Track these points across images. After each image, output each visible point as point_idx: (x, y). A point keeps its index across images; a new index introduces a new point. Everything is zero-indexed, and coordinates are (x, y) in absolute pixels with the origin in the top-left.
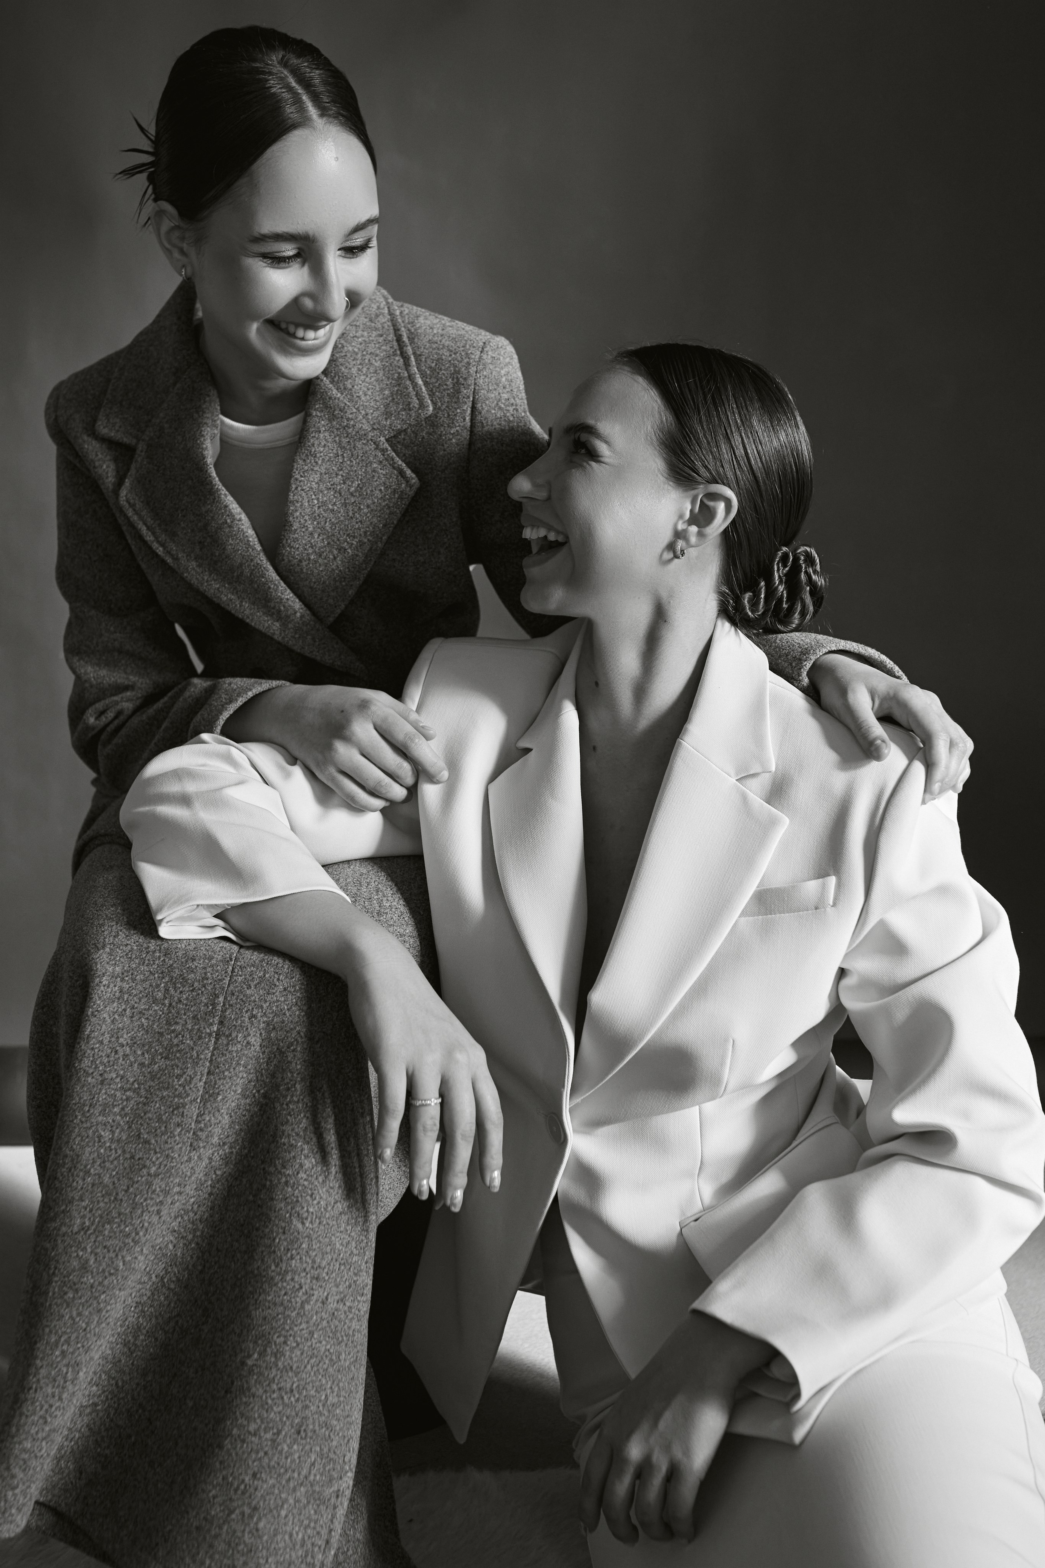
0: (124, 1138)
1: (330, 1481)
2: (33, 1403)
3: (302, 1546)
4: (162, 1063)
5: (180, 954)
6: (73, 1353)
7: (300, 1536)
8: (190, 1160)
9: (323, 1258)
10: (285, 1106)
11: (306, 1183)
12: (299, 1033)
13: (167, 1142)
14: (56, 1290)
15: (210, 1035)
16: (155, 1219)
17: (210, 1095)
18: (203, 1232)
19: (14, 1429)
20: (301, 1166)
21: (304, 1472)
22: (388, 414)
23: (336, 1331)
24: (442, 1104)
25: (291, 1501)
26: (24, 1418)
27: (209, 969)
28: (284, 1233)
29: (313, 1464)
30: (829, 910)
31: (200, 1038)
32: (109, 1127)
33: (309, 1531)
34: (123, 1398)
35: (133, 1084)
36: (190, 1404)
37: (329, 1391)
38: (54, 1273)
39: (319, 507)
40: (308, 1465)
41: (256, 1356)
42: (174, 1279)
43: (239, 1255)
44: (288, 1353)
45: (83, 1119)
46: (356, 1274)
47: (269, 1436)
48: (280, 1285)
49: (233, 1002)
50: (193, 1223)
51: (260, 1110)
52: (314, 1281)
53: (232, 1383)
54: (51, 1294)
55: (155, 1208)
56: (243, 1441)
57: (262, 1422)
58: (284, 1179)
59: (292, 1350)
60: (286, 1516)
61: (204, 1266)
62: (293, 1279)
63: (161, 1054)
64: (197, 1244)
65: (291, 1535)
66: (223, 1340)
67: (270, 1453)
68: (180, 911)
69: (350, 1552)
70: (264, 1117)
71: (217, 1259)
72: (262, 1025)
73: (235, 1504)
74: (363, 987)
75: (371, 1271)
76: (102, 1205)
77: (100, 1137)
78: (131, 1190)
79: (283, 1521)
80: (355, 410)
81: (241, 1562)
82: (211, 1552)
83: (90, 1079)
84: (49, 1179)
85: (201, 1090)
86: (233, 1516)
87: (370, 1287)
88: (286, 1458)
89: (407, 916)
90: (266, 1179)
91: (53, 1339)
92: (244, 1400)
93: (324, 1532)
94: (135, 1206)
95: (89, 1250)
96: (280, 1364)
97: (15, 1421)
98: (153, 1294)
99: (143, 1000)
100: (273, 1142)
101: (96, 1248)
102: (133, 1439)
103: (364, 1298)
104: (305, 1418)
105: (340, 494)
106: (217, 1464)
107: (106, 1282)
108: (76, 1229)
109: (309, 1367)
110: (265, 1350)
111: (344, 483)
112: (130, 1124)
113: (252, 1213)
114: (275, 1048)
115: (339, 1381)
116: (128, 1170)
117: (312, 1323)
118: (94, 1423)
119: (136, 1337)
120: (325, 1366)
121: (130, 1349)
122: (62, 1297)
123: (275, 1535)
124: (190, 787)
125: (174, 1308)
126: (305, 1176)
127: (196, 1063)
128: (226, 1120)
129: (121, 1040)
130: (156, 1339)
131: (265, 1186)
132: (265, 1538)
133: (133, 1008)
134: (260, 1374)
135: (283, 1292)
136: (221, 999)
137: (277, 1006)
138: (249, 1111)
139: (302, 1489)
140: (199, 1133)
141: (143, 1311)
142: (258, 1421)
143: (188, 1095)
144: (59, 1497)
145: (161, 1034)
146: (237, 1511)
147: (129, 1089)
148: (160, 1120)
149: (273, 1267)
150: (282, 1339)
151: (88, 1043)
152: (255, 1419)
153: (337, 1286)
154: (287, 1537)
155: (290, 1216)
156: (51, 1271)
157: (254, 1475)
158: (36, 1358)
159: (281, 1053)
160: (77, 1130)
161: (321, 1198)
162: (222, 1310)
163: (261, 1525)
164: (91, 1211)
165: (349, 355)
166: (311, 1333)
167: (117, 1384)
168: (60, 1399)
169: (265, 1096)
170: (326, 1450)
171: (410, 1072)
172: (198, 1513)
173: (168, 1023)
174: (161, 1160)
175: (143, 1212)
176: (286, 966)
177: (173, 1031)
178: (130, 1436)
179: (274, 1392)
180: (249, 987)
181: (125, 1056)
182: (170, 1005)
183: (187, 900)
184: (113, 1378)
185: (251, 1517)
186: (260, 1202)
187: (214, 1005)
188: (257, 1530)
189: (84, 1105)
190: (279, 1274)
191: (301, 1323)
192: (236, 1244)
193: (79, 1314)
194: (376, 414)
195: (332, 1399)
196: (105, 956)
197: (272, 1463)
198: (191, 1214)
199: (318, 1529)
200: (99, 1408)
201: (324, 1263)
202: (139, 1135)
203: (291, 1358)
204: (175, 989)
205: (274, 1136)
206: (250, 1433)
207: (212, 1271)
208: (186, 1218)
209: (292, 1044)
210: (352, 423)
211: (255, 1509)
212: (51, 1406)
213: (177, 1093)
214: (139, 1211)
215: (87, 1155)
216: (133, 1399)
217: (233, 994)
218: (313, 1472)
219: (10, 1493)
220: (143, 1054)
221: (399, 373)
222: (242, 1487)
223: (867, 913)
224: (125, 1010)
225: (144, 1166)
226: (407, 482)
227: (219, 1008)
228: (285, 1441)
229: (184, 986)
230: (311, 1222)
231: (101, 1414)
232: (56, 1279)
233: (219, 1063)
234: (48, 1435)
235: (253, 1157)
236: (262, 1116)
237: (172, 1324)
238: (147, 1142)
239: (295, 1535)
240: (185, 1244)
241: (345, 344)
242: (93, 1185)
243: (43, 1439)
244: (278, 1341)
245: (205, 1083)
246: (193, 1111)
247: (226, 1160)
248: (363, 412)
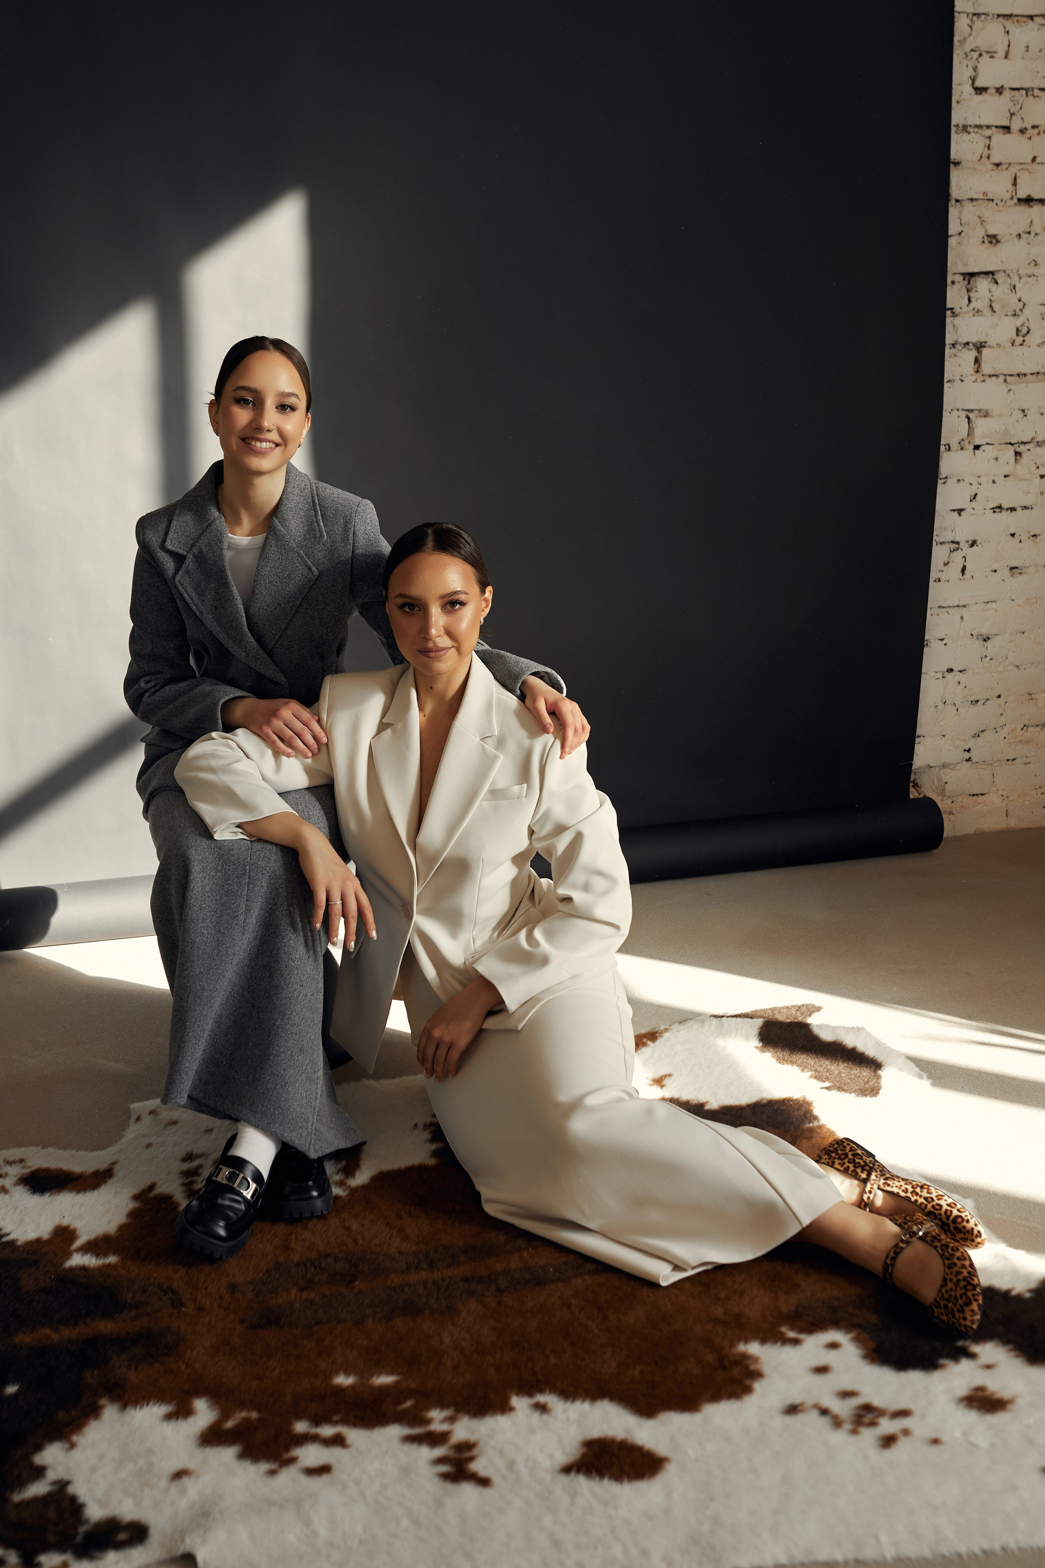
0: (213, 932)
1: (315, 1072)
2: (188, 1047)
3: (306, 1098)
4: (225, 898)
5: (226, 848)
6: (202, 1025)
7: (305, 1095)
8: (242, 940)
9: (303, 977)
10: (280, 912)
11: (293, 945)
12: (283, 879)
13: (232, 933)
14: (192, 999)
15: (245, 884)
16: (230, 966)
17: (248, 910)
18: (247, 971)
19: (181, 1059)
20: (291, 938)
21: (304, 1068)
22: (305, 539)
23: (312, 1008)
24: (342, 903)
25: (300, 1080)
26: (184, 1054)
27: (240, 854)
28: (286, 967)
29: (307, 1065)
30: (524, 799)
31: (241, 885)
32: (206, 928)
33: (308, 1093)
34: (217, 1046)
35: (214, 909)
36: (251, 1044)
37: (311, 1034)
38: (190, 993)
39: (269, 584)
40: (305, 1065)
41: (279, 1020)
42: (236, 993)
43: (266, 979)
44: (293, 1018)
45: (195, 926)
46: (317, 983)
47: (289, 1053)
48: (287, 989)
49: (253, 868)
50: (242, 967)
51: (269, 915)
52: (301, 987)
53: (271, 1032)
54: (190, 1001)
55: (230, 961)
56: (278, 1056)
57: (286, 1048)
58: (283, 944)
59: (295, 1016)
60: (299, 1086)
61: (249, 986)
62: (292, 987)
63: (224, 894)
64: (245, 976)
65: (301, 1094)
66: (263, 1015)
67: (290, 1060)
68: (223, 826)
69: (321, 1107)
70: (271, 918)
71: (255, 982)
72: (267, 877)
73: (278, 1082)
74: (306, 852)
75: (323, 982)
76: (207, 962)
77: (203, 933)
78: (219, 954)
79: (297, 1088)
80: (289, 537)
81: (283, 1104)
82: (270, 1102)
83: (195, 908)
84: (181, 953)
85: (244, 908)
86: (278, 1087)
87: (323, 989)
88: (297, 1062)
89: (325, 820)
90: (275, 945)
91: (193, 1020)
92: (277, 1039)
93: (314, 1093)
94: (222, 961)
95: (204, 982)
96: (290, 1023)
97: (181, 1055)
98: (227, 1000)
99: (213, 871)
100: (277, 928)
101: (208, 980)
102: (224, 1063)
103: (321, 994)
104: (303, 1045)
105: (280, 578)
106: (268, 1067)
107: (213, 995)
108: (197, 973)
109: (302, 1024)
110: (283, 1018)
111: (282, 572)
112: (215, 926)
113: (270, 960)
114: (273, 887)
115: (315, 1029)
116: (217, 946)
117: (302, 1005)
118: (205, 1058)
119: (221, 1020)
120: (309, 1023)
121: (219, 1025)
122: (195, 1002)
123: (295, 1094)
124: (214, 763)
125: (237, 1005)
126: (292, 942)
127: (241, 896)
128: (254, 921)
129: (206, 890)
130: (230, 1019)
131: (275, 948)
132: (291, 1095)
133: (209, 875)
134: (283, 1028)
135: (288, 993)
136: (248, 867)
137: (273, 869)
138: (264, 916)
139: (304, 1075)
140: (245, 928)
141: (223, 1008)
142: (284, 1047)
143: (239, 911)
144: (192, 1091)
145: (223, 886)
146: (279, 1084)
147: (212, 911)
148: (228, 923)
149: (283, 983)
150: (290, 1012)
151: (193, 892)
152: (282, 1046)
153: (310, 989)
154: (299, 1095)
155: (288, 960)
156: (188, 992)
157: (285, 1069)
158: (187, 1028)
159: (277, 889)
160: (192, 931)
161: (300, 951)
162: (261, 1003)
163: (289, 1089)
164: (203, 964)
165: (289, 509)
166: (302, 1009)
167: (214, 1041)
168: (199, 1045)
169: (270, 909)
170: (312, 1059)
171: (328, 889)
172: (262, 1087)
173: (225, 881)
174: (231, 940)
175: (225, 963)
176: (274, 849)
177: (229, 883)
178: (223, 1062)
179: (289, 1035)
180: (259, 861)
181: (209, 897)
182: (225, 872)
183: (227, 821)
184: (212, 1038)
185: (285, 1086)
186: (273, 955)
187: (245, 870)
188: (288, 1092)
189: (194, 920)
190: (286, 985)
191: (297, 1005)
192: (264, 975)
193: (203, 1009)
194: (299, 539)
195: (313, 1037)
196: (193, 851)
197: (291, 1064)
198: (242, 964)
199: (312, 1092)
200: (207, 1051)
201: (304, 979)
202: (219, 931)
203: (295, 1020)
204: (226, 864)
205: (277, 926)
206: (281, 1052)
207: (254, 987)
208: (239, 965)
209: (281, 885)
210: (287, 543)
211: (286, 1083)
212: (195, 1048)
213: (234, 911)
214: (224, 963)
215: (198, 940)
216: (222, 1045)
217: (253, 865)
218: (308, 1068)
219: (182, 1085)
220: (216, 895)
221: (312, 519)
222: (280, 1074)
223: (541, 801)
224: (205, 876)
225: (224, 944)
226: (312, 573)
227: (247, 871)
228: (295, 1055)
229: (230, 863)
230: (297, 962)
231: (208, 1054)
232: (192, 995)
233: (250, 896)
234: (195, 1061)
235: (267, 936)
236: (270, 917)
237: (237, 1012)
238: (223, 933)
239: (303, 1094)
240: (239, 977)
241: (287, 503)
242: (203, 954)
243: (194, 1062)
244: (288, 1013)
245: (246, 905)
246: (242, 918)
247: (255, 938)
248: (293, 538)
